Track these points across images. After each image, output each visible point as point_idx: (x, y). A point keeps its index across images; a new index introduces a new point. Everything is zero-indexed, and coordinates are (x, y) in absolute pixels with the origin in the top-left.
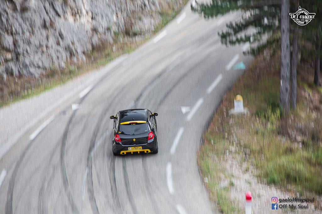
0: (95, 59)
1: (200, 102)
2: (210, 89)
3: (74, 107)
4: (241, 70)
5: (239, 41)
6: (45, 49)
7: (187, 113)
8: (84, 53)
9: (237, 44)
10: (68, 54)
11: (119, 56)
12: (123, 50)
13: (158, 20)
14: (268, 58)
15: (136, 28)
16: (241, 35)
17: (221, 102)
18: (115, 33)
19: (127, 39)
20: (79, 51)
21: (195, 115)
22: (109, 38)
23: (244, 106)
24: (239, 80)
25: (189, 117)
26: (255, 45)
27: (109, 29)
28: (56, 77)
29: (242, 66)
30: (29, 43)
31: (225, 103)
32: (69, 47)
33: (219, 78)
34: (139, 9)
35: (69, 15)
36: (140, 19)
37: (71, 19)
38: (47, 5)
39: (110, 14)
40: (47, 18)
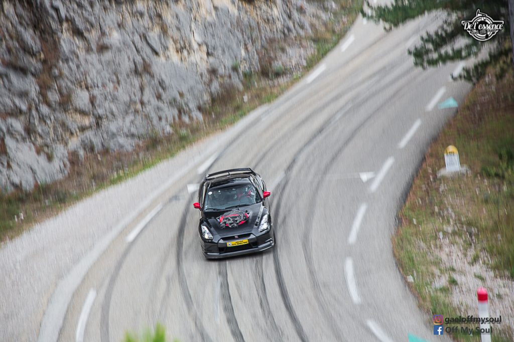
0: (218, 116)
1: (390, 162)
2: (403, 143)
3: (192, 189)
4: (450, 109)
5: (444, 58)
6: (139, 106)
7: (370, 181)
8: (200, 109)
10: (176, 112)
11: (254, 108)
12: (260, 99)
13: (311, 50)
15: (277, 65)
17: (424, 159)
18: (245, 75)
19: (264, 83)
20: (192, 105)
21: (382, 183)
22: (237, 82)
23: (461, 163)
24: (449, 125)
25: (374, 187)
27: (235, 69)
28: (159, 148)
29: (452, 103)
30: (114, 99)
31: (430, 161)
32: (175, 100)
33: (417, 124)
34: (279, 35)
35: (172, 52)
36: (283, 50)
37: (175, 57)
38: (137, 38)
39: (234, 46)
40: (138, 59)
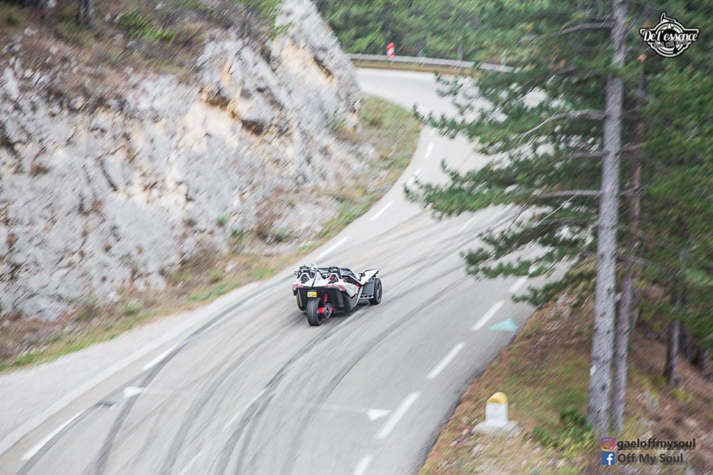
1: (413, 398)
2: (434, 374)
3: (130, 392)
4: (506, 333)
5: (505, 271)
6: (76, 258)
8: (162, 273)
9: (500, 277)
10: (127, 273)
11: (238, 286)
13: (331, 211)
14: (567, 312)
15: (280, 226)
16: (511, 258)
17: (459, 403)
18: (234, 234)
19: (259, 248)
20: (153, 268)
21: (397, 427)
22: (221, 241)
23: (510, 418)
24: (499, 357)
25: (385, 431)
26: (540, 282)
27: (221, 223)
28: (95, 322)
29: (509, 326)
32: (129, 255)
34: (290, 184)
35: (136, 188)
36: (292, 205)
37: (140, 197)
38: (90, 162)
39: (225, 190)
40: (87, 192)
